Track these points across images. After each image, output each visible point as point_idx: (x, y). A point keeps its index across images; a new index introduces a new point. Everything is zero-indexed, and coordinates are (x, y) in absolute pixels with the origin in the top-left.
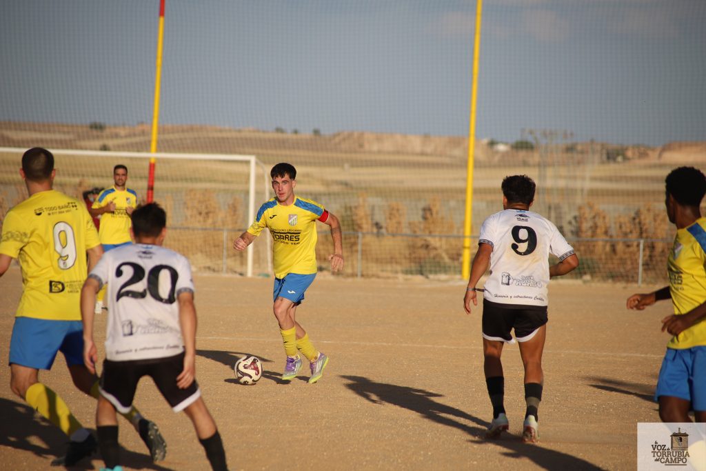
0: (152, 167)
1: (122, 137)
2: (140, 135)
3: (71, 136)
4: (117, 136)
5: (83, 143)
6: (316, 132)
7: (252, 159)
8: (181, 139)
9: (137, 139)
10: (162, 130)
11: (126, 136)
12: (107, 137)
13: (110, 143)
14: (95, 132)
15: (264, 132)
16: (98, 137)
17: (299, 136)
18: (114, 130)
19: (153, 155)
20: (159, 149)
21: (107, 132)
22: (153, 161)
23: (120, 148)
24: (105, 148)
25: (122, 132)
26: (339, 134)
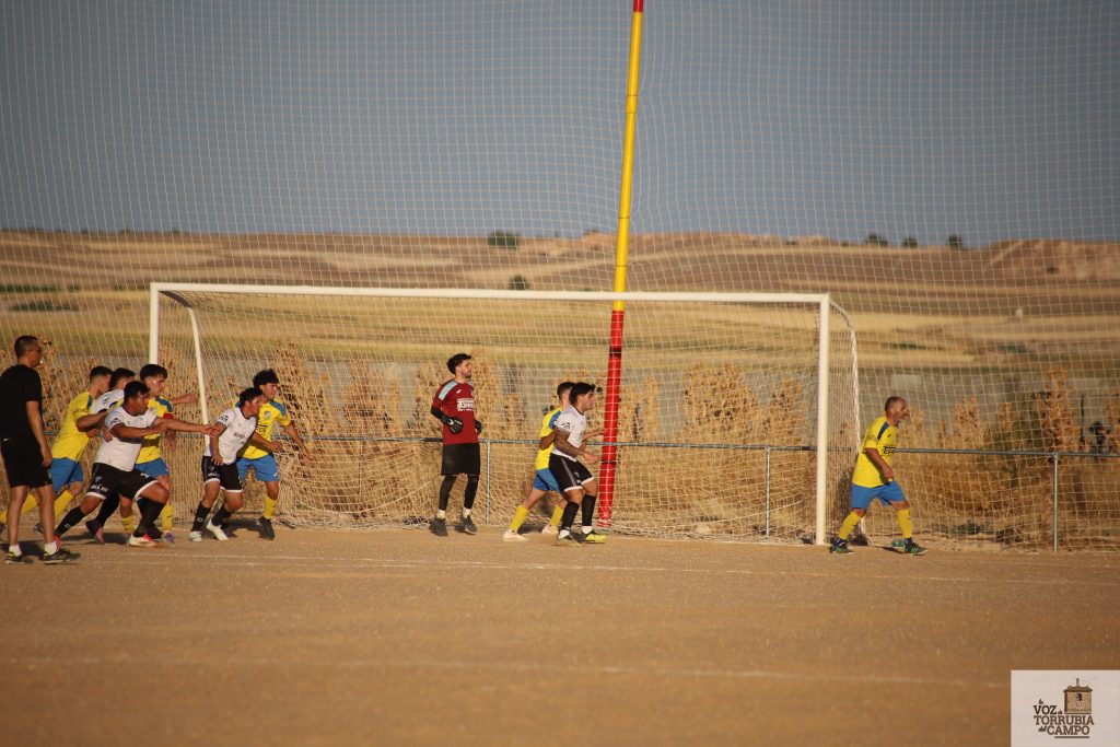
0: (618, 319)
1: (553, 261)
2: (590, 256)
3: (451, 262)
4: (543, 258)
5: (474, 275)
6: (954, 241)
7: (824, 300)
8: (674, 262)
9: (586, 264)
10: (635, 245)
11: (562, 259)
12: (524, 262)
13: (529, 272)
14: (499, 252)
15: (845, 245)
16: (504, 261)
17: (919, 251)
18: (537, 247)
19: (620, 296)
20: (631, 285)
21: (524, 248)
22: (618, 307)
23: (548, 282)
24: (519, 284)
25: (555, 252)
26: (1005, 245)
